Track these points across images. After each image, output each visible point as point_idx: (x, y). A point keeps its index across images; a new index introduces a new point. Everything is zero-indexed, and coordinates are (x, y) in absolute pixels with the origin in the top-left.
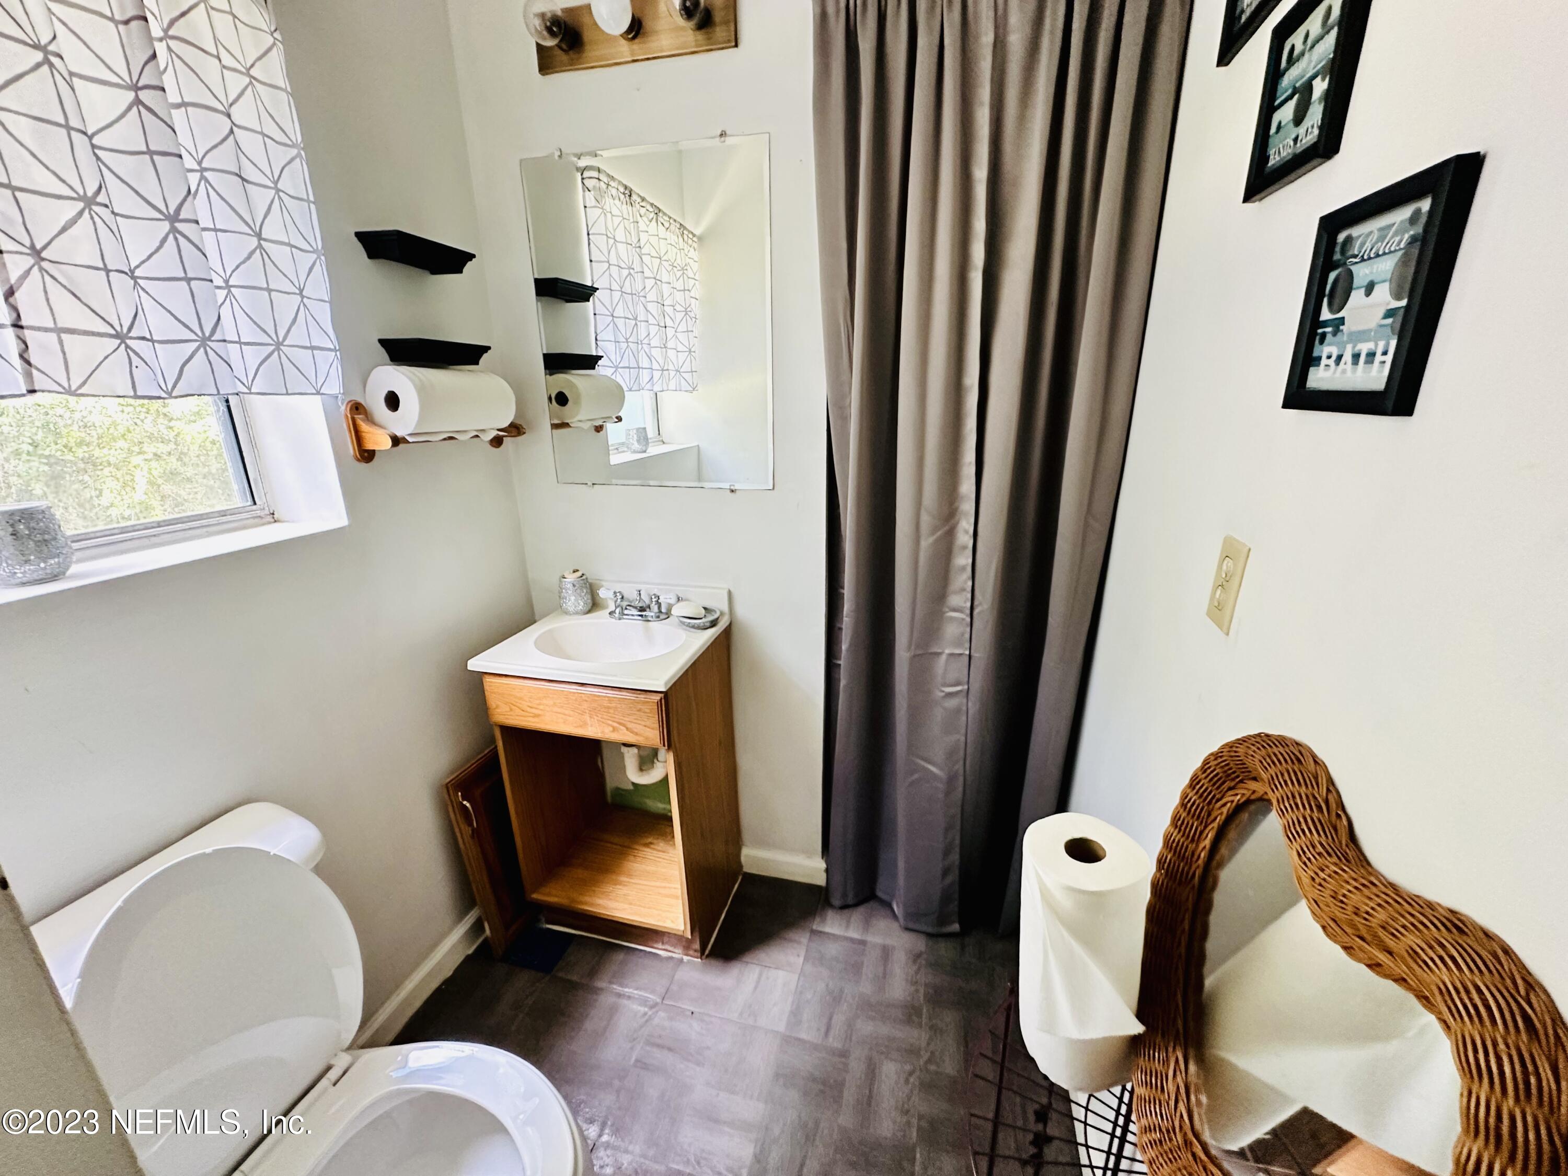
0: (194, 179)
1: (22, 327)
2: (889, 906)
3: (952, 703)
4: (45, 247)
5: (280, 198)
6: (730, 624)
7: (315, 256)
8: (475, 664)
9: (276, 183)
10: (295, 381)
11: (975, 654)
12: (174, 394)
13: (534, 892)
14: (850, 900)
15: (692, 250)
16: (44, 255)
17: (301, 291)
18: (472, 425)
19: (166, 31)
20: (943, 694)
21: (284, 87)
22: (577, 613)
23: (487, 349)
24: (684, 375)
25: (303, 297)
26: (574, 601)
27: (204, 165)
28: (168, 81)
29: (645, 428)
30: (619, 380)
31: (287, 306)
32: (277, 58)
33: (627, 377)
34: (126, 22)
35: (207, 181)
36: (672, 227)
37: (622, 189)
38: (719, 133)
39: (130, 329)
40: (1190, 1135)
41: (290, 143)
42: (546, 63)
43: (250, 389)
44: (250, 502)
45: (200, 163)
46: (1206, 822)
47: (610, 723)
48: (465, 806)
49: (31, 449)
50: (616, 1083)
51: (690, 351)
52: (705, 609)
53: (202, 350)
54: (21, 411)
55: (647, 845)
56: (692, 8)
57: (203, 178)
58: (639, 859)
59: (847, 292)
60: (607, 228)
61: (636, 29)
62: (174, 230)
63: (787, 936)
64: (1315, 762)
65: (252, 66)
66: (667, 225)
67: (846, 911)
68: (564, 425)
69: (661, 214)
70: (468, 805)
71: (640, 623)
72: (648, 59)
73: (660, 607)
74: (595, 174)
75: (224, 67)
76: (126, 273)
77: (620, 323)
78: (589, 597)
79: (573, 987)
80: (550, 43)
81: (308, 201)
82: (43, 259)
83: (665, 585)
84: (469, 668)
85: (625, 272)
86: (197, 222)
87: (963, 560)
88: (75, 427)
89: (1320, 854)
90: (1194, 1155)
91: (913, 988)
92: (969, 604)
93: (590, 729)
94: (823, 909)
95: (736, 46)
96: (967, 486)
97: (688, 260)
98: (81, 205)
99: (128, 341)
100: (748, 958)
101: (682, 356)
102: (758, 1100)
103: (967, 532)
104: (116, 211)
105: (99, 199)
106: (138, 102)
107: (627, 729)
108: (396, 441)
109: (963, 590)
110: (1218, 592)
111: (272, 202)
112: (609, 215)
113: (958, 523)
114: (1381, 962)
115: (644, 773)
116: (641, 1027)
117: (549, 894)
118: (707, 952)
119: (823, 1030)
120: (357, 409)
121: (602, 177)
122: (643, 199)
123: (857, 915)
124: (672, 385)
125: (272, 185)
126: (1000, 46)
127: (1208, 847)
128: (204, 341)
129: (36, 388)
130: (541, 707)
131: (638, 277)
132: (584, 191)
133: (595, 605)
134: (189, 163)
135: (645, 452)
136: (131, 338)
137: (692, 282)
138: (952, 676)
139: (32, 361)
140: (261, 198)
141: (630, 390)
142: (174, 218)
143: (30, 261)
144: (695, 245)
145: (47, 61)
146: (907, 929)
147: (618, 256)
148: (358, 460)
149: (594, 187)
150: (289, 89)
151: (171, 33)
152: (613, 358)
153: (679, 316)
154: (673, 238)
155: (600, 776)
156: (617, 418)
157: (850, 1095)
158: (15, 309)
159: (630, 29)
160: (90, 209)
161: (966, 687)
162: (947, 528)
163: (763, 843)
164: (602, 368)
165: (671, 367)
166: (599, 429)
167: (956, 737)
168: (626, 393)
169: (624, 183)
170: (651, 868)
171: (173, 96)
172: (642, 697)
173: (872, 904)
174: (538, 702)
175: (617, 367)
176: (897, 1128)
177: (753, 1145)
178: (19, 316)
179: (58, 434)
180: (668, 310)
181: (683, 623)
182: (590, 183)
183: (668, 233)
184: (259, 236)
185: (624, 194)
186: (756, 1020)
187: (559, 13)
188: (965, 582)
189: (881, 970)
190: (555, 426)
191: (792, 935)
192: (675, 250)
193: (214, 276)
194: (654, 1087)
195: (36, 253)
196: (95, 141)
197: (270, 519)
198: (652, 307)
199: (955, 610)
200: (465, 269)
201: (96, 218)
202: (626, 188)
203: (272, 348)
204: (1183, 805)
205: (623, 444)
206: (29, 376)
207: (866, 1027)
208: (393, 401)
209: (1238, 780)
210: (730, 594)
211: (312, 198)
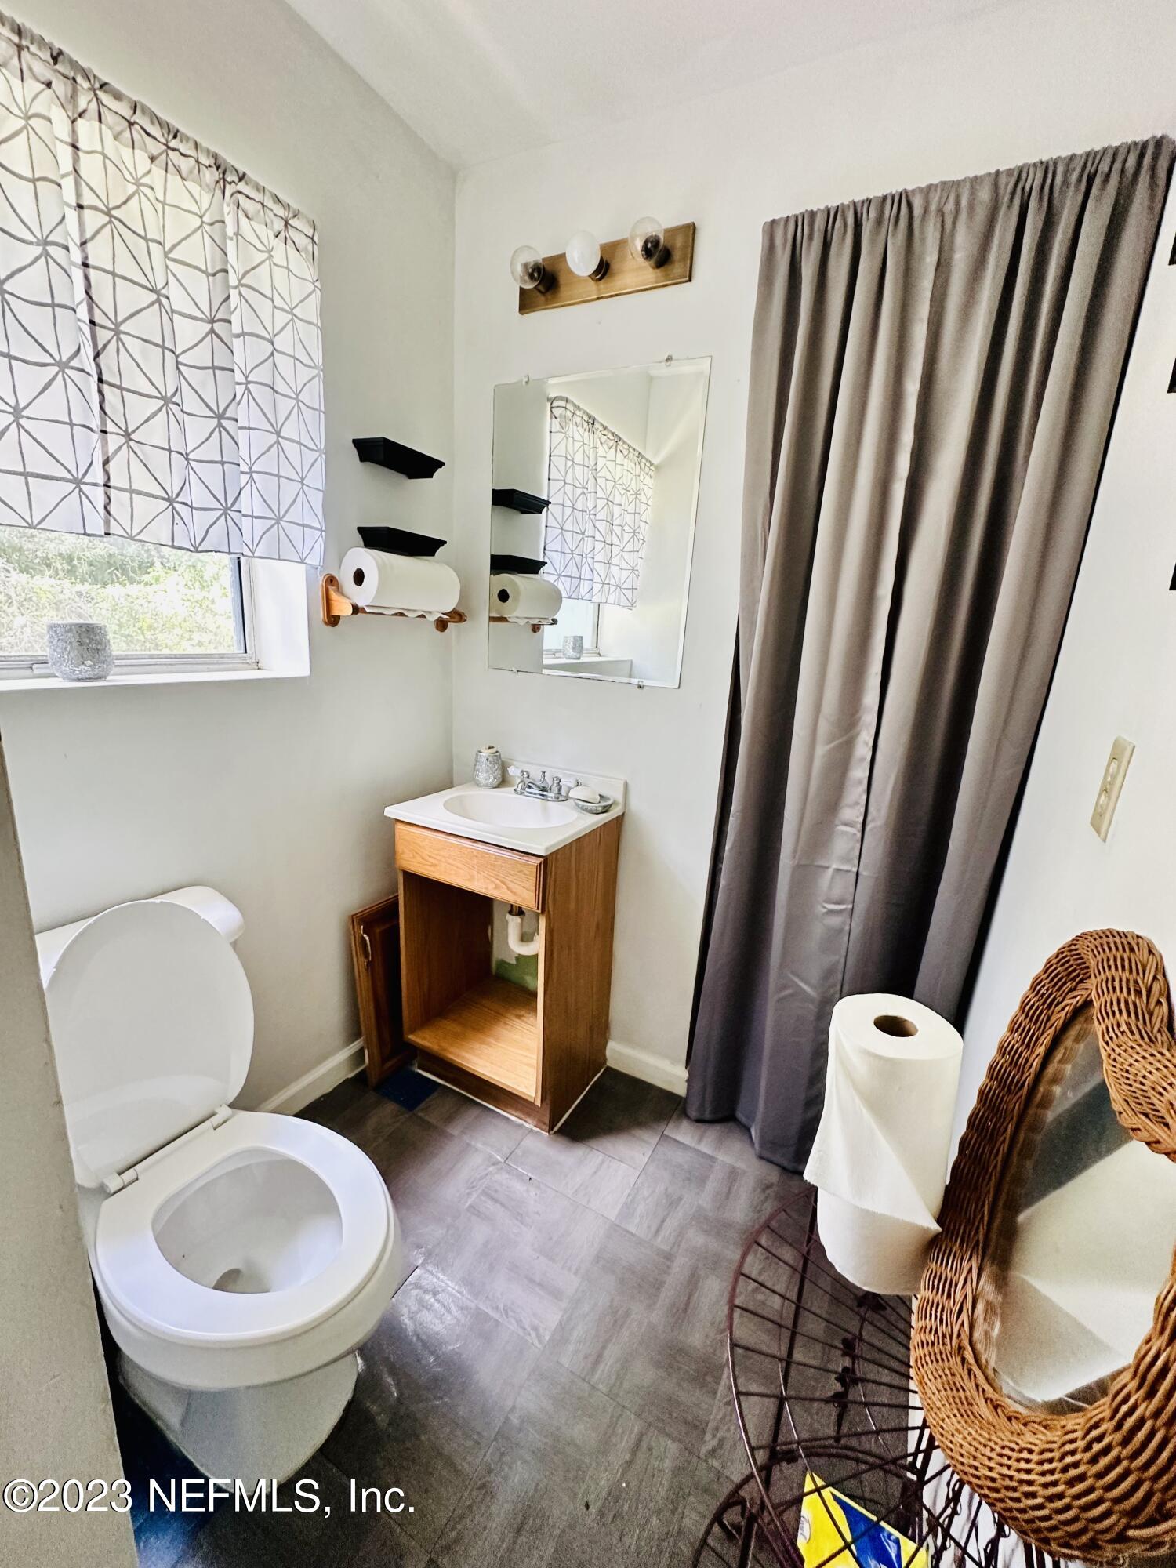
0: (240, 390)
1: (109, 487)
2: (747, 1130)
3: (835, 921)
4: (134, 432)
5: (299, 406)
6: (623, 814)
7: (318, 454)
8: (392, 812)
9: (298, 395)
10: (287, 551)
11: (864, 873)
12: (199, 549)
13: (412, 1033)
14: (707, 1115)
15: (648, 477)
16: (132, 437)
17: (303, 479)
18: (421, 607)
19: (240, 281)
20: (825, 910)
21: (315, 322)
22: (487, 786)
23: (443, 543)
24: (624, 591)
25: (303, 484)
26: (486, 775)
27: (249, 379)
28: (235, 318)
29: (581, 638)
30: (561, 587)
31: (290, 490)
32: (314, 301)
33: (568, 584)
34: (214, 275)
35: (249, 391)
36: (631, 455)
37: (586, 418)
38: (666, 357)
39: (178, 495)
40: (966, 1343)
41: (313, 365)
42: (527, 303)
43: (253, 553)
44: (243, 651)
45: (246, 377)
46: (1045, 1027)
47: (493, 879)
48: (364, 938)
49: (117, 628)
50: (449, 1220)
51: (633, 570)
52: (601, 796)
53: (223, 517)
54: (117, 600)
55: (519, 1017)
56: (652, 249)
57: (247, 389)
58: (509, 1027)
59: (768, 500)
60: (567, 451)
61: (603, 270)
62: (220, 425)
63: (637, 1135)
64: (1150, 952)
65: (296, 307)
66: (626, 453)
67: (700, 1125)
68: (502, 619)
69: (621, 443)
70: (367, 938)
71: (539, 802)
72: (611, 296)
73: (560, 790)
74: (563, 404)
75: (275, 307)
76: (182, 455)
77: (568, 535)
78: (500, 772)
79: (427, 1126)
80: (530, 286)
81: (320, 411)
82: (131, 440)
83: (568, 770)
84: (385, 814)
85: (579, 491)
86: (236, 420)
87: (859, 772)
88: (149, 615)
89: (1122, 1033)
90: (963, 1360)
91: (756, 1215)
92: (861, 819)
93: (476, 883)
94: (679, 1118)
95: (690, 280)
96: (871, 697)
97: (642, 486)
98: (162, 402)
99: (175, 505)
100: (593, 1143)
101: (625, 574)
102: (576, 1273)
103: (867, 744)
104: (185, 410)
105: (174, 399)
106: (212, 331)
107: (508, 888)
108: (356, 610)
109: (857, 803)
110: (1103, 798)
111: (293, 408)
112: (571, 440)
113: (858, 734)
114: (1161, 1140)
115: (524, 943)
116: (481, 1178)
117: (424, 1039)
118: (556, 1129)
119: (654, 1229)
120: (331, 581)
121: (569, 406)
122: (605, 428)
123: (713, 1132)
124: (611, 599)
125: (294, 396)
126: (943, 266)
127: (1042, 1054)
128: (226, 510)
129: (111, 532)
130: (438, 858)
131: (591, 497)
132: (551, 418)
133: (503, 781)
134: (239, 377)
135: (579, 659)
136: (178, 502)
137: (644, 507)
138: (837, 892)
139: (112, 512)
140: (285, 405)
141: (570, 598)
142: (220, 417)
143: (123, 440)
144: (652, 473)
145: (158, 301)
146: (761, 1157)
147: (574, 476)
148: (326, 623)
149: (561, 415)
150: (319, 324)
151: (243, 282)
152: (557, 566)
153: (627, 537)
154: (629, 464)
155: (488, 945)
156: (553, 620)
157: (667, 1295)
158: (107, 473)
159: (598, 271)
160: (167, 406)
161: (850, 906)
162: (844, 738)
163: (629, 1040)
164: (547, 574)
165: (612, 582)
166: (535, 628)
167: (834, 958)
168: (564, 600)
169: (589, 412)
170: (516, 1037)
171: (236, 328)
172: (525, 858)
173: (731, 1124)
174: (436, 852)
175: (560, 575)
176: (708, 1343)
177: (561, 1313)
178: (109, 479)
179: (136, 620)
180: (617, 530)
181: (577, 805)
182: (556, 412)
183: (626, 460)
184: (278, 434)
185: (588, 422)
186: (589, 1201)
187: (541, 261)
188: (861, 796)
189: (725, 1190)
190: (492, 619)
191: (639, 1132)
192: (630, 476)
193: (241, 462)
194: (480, 1233)
195: (127, 435)
196: (179, 359)
197: (255, 666)
198: (601, 526)
199: (846, 824)
200: (435, 475)
201: (170, 412)
202: (590, 417)
203: (274, 522)
204: (1023, 1007)
205: (559, 651)
206: (107, 523)
207: (697, 1239)
208: (359, 577)
209: (1078, 980)
210: (626, 785)
211: (323, 409)
